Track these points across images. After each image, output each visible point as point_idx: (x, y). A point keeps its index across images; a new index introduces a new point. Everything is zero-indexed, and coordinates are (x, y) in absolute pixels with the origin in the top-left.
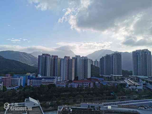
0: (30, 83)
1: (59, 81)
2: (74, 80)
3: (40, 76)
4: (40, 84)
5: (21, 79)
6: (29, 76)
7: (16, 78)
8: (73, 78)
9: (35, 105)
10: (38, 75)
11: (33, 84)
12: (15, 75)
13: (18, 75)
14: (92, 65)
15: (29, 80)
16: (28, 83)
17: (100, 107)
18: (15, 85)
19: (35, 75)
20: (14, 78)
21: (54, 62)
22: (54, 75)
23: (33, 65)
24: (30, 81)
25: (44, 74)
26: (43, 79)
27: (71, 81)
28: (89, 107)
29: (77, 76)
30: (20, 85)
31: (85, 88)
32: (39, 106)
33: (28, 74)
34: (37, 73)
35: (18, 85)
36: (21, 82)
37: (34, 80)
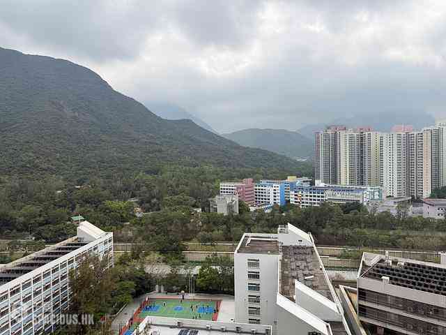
0: (296, 199)
1: (376, 197)
3: (322, 185)
5: (275, 190)
6: (292, 184)
7: (263, 188)
10: (317, 182)
11: (303, 203)
12: (264, 182)
13: (269, 181)
15: (293, 193)
16: (291, 200)
18: (262, 202)
19: (307, 181)
20: (261, 188)
21: (362, 145)
22: (362, 183)
23: (304, 160)
24: (296, 195)
25: (333, 177)
26: (328, 192)
30: (275, 203)
33: (290, 179)
34: (312, 175)
35: (269, 202)
36: (275, 196)
37: (305, 193)
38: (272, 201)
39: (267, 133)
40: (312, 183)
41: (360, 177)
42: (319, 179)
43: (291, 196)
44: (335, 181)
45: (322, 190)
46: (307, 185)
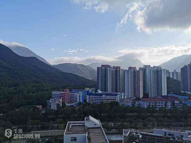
0: (89, 99)
1: (123, 98)
2: (143, 98)
3: (100, 92)
4: (101, 101)
5: (80, 95)
6: (88, 92)
8: (141, 96)
9: (96, 125)
10: (98, 91)
11: (92, 101)
12: (74, 90)
13: (77, 90)
14: (168, 78)
15: (88, 96)
16: (87, 99)
17: (182, 136)
18: (74, 101)
19: (94, 90)
20: (73, 94)
21: (116, 74)
22: (117, 91)
25: (105, 89)
26: (104, 96)
27: (138, 99)
28: (165, 134)
29: (146, 93)
30: (79, 101)
31: (159, 109)
32: (101, 127)
33: (87, 89)
35: (77, 101)
36: (80, 98)
37: (93, 96)
38: (78, 100)
40: (96, 91)
41: (116, 89)
42: (99, 89)
43: (88, 98)
44: (105, 91)
45: (101, 95)
46: (94, 92)
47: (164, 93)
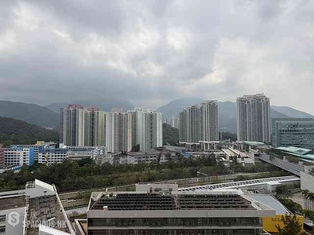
0: (43, 159)
1: (101, 153)
2: (132, 151)
5: (25, 153)
7: (14, 152)
8: (129, 149)
9: (46, 192)
10: (61, 145)
11: (49, 161)
12: (14, 147)
15: (41, 154)
16: (39, 160)
18: (12, 164)
19: (53, 145)
20: (11, 152)
22: (93, 145)
23: (51, 129)
24: (43, 156)
25: (73, 141)
26: (68, 152)
27: (124, 154)
28: (151, 191)
29: (137, 144)
30: (24, 164)
32: (56, 195)
33: (39, 143)
34: (57, 140)
35: (19, 164)
37: (51, 154)
38: (21, 163)
39: (19, 105)
40: (57, 146)
41: (91, 140)
42: (62, 142)
43: (41, 157)
44: (74, 144)
45: (65, 151)
46: (53, 148)
47: (159, 143)
